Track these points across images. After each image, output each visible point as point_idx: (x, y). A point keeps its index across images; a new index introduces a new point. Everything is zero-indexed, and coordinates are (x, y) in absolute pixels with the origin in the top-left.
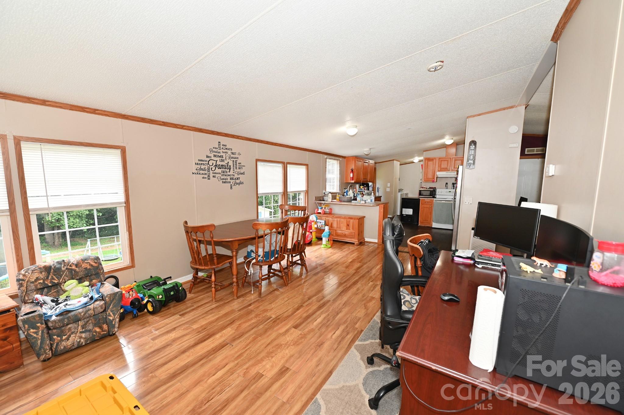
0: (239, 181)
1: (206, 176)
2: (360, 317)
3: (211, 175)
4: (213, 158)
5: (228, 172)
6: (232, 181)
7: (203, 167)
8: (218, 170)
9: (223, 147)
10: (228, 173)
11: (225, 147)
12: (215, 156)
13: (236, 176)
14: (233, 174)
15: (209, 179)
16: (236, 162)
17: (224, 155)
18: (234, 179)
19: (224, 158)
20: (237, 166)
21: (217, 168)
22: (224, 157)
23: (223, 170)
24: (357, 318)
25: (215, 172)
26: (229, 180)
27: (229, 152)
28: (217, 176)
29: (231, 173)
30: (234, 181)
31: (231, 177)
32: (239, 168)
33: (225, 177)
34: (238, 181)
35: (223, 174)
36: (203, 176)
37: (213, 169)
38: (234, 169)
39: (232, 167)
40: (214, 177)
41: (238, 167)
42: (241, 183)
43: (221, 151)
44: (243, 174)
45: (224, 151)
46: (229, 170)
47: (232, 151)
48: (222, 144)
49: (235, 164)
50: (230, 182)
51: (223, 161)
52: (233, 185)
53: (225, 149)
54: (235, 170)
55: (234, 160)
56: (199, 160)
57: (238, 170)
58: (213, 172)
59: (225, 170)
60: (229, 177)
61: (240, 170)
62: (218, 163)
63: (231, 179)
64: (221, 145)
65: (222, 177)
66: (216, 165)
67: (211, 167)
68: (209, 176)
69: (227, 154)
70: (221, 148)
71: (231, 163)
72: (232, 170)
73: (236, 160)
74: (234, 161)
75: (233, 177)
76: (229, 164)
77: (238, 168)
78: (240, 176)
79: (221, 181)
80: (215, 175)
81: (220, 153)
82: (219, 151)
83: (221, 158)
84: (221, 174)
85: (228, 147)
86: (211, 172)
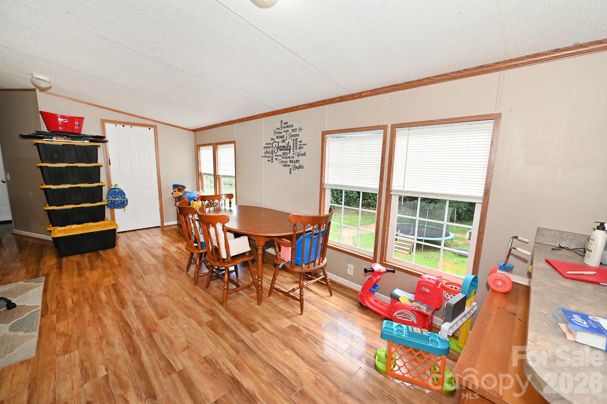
0: (299, 164)
1: (270, 159)
3: (274, 158)
4: (276, 140)
5: (288, 154)
6: (291, 164)
7: (268, 150)
8: (280, 153)
9: (285, 125)
10: (289, 155)
11: (286, 125)
12: (277, 137)
13: (296, 158)
14: (293, 155)
15: (272, 162)
16: (296, 141)
17: (284, 134)
18: (294, 161)
19: (285, 138)
20: (298, 146)
21: (279, 150)
22: (285, 137)
23: (284, 151)
24: (62, 320)
25: (277, 154)
26: (288, 163)
27: (290, 129)
28: (279, 158)
29: (291, 155)
30: (293, 164)
31: (291, 159)
32: (300, 148)
33: (285, 160)
34: (297, 165)
35: (284, 156)
36: (268, 159)
37: (276, 152)
38: (293, 149)
39: (292, 147)
40: (276, 159)
41: (298, 147)
42: (301, 167)
43: (282, 131)
44: (304, 154)
45: (285, 129)
46: (289, 151)
47: (292, 128)
48: (283, 122)
49: (295, 143)
50: (289, 166)
51: (284, 141)
52: (292, 169)
53: (286, 127)
54: (295, 151)
55: (294, 138)
56: (266, 144)
57: (298, 151)
58: (275, 154)
59: (285, 151)
60: (288, 160)
61: (300, 150)
62: (281, 144)
63: (290, 161)
64: (283, 124)
65: (283, 160)
66: (278, 147)
67: (274, 149)
68: (272, 159)
69: (288, 133)
70: (283, 127)
71: (291, 144)
72: (292, 150)
73: (296, 137)
74: (295, 140)
75: (292, 159)
76: (290, 144)
77: (298, 148)
78: (300, 158)
79: (282, 164)
80: (277, 157)
81: (281, 133)
82: (281, 131)
83: (283, 139)
84: (282, 156)
85: (289, 124)
86: (274, 154)
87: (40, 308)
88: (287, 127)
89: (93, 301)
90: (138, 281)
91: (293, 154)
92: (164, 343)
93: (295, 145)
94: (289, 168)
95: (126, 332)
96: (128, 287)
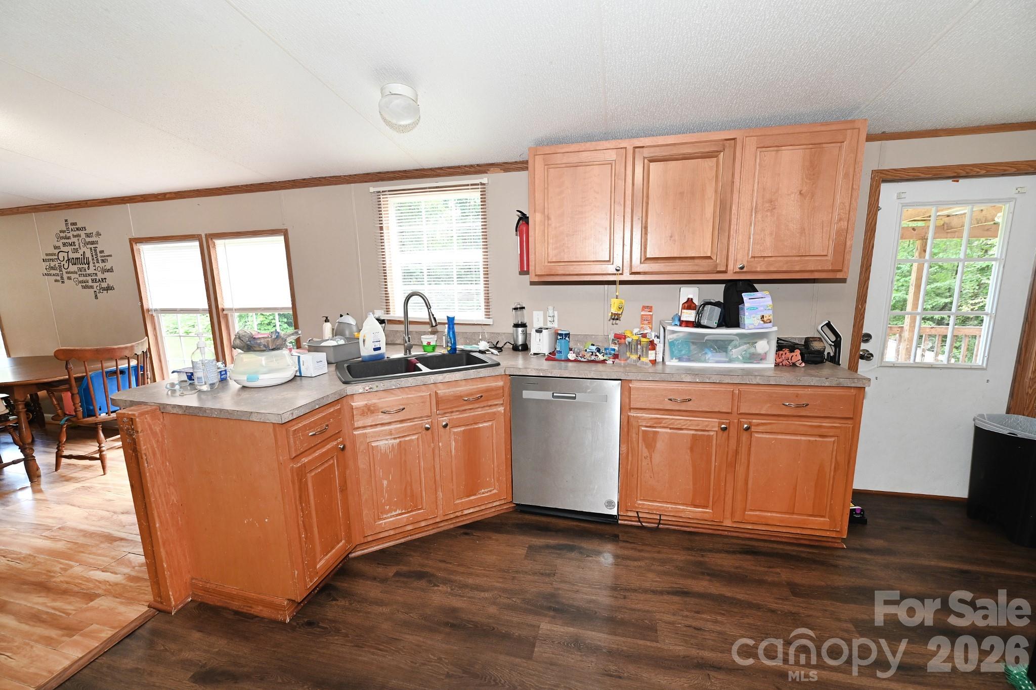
0: (106, 284)
1: (58, 278)
3: (65, 276)
4: (63, 249)
5: (87, 269)
6: (95, 285)
7: (52, 264)
8: (73, 268)
9: (73, 227)
10: (88, 272)
11: (75, 227)
12: (64, 245)
13: (100, 276)
14: (95, 272)
15: (63, 282)
16: (95, 251)
17: (75, 240)
18: (98, 280)
19: (77, 246)
20: (99, 257)
21: (70, 264)
22: (77, 243)
23: (79, 266)
25: (68, 270)
26: (90, 284)
27: (82, 233)
28: (73, 276)
29: (92, 269)
30: (98, 284)
31: (93, 277)
32: (103, 261)
33: (84, 279)
34: (104, 285)
35: (81, 273)
36: (54, 278)
37: (66, 266)
38: (94, 263)
39: (90, 259)
40: (69, 278)
41: (100, 259)
42: (109, 288)
43: (70, 235)
44: (110, 270)
45: (75, 233)
46: (87, 266)
47: (86, 232)
48: (69, 222)
49: (94, 254)
50: (92, 287)
51: (76, 251)
52: (97, 291)
53: (75, 229)
54: (97, 265)
55: (92, 246)
56: (47, 255)
57: (101, 265)
58: (66, 270)
59: (82, 266)
60: (89, 278)
61: (103, 264)
62: (71, 255)
63: (92, 280)
64: (69, 225)
65: (81, 279)
66: (68, 260)
67: (62, 263)
68: (62, 278)
69: (81, 239)
70: (70, 230)
71: (88, 254)
72: (91, 265)
73: (95, 246)
74: (93, 249)
75: (96, 277)
76: (86, 255)
77: (100, 261)
78: (106, 275)
79: (80, 285)
80: (69, 275)
81: (69, 238)
82: (68, 235)
83: (73, 247)
84: (78, 273)
85: (79, 226)
86: (64, 271)
88: (77, 229)
91: (95, 270)
93: (94, 256)
94: (92, 290)
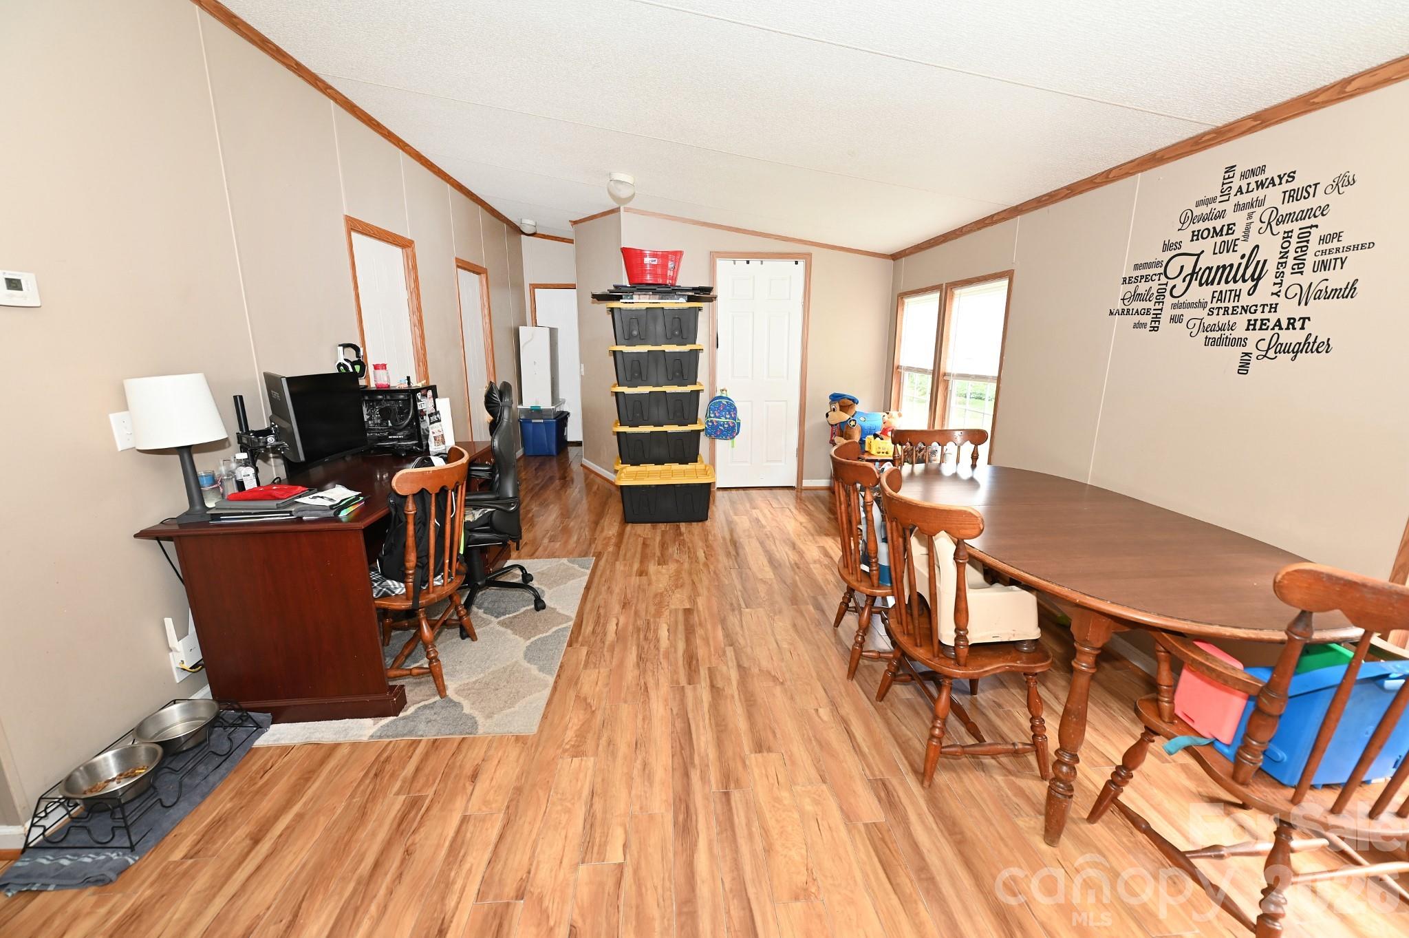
0: (1304, 334)
1: (1147, 319)
2: (588, 671)
3: (1167, 312)
4: (1188, 247)
5: (1244, 294)
6: (1253, 336)
7: (1143, 287)
8: (1198, 293)
9: (1244, 184)
10: (1245, 300)
11: (1252, 179)
12: (1196, 236)
13: (1288, 309)
14: (1274, 299)
15: (1155, 329)
16: (1305, 238)
17: (1240, 219)
18: (1272, 324)
19: (1238, 235)
20: (1309, 256)
21: (1195, 283)
22: (1239, 232)
23: (1223, 287)
24: (592, 666)
25: (1182, 300)
26: (1239, 332)
27: (1273, 196)
28: (1188, 313)
29: (1264, 293)
30: (1267, 334)
31: (1259, 316)
32: (1323, 266)
33: (1223, 319)
34: (1288, 337)
35: (1219, 304)
36: (1137, 318)
37: (1178, 291)
38: (1281, 274)
39: (1271, 268)
40: (1177, 319)
41: (1310, 259)
42: (1306, 348)
43: (1229, 206)
45: (1247, 198)
46: (1250, 284)
47: (1290, 186)
48: (1241, 170)
49: (1294, 247)
50: (1242, 342)
51: (1229, 247)
52: (1257, 353)
53: (1254, 186)
54: (1289, 279)
55: (1296, 226)
56: (1137, 267)
57: (1309, 278)
58: (1175, 301)
59: (1231, 286)
60: (1241, 320)
61: (1322, 274)
62: (1209, 261)
63: (1251, 325)
64: (1237, 178)
65: (1209, 321)
66: (1192, 275)
67: (1171, 283)
68: (1156, 319)
69: (1261, 210)
70: (1235, 191)
71: (1270, 251)
72: (1268, 280)
73: (1309, 222)
74: (1296, 233)
75: (1266, 315)
76: (1260, 257)
77: (1308, 268)
78: (1315, 308)
79: (1202, 335)
80: (1178, 312)
81: (1221, 215)
82: (1219, 207)
83: (1225, 238)
84: (1209, 306)
85: (1269, 174)
86: (1169, 300)
87: (571, 623)
88: (1262, 184)
89: (646, 638)
90: (731, 617)
91: (1277, 294)
92: (751, 835)
93: (1292, 255)
94: (1238, 351)
95: (682, 754)
96: (709, 627)
